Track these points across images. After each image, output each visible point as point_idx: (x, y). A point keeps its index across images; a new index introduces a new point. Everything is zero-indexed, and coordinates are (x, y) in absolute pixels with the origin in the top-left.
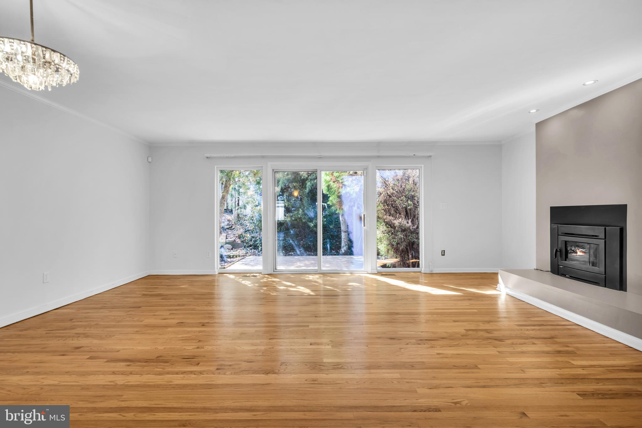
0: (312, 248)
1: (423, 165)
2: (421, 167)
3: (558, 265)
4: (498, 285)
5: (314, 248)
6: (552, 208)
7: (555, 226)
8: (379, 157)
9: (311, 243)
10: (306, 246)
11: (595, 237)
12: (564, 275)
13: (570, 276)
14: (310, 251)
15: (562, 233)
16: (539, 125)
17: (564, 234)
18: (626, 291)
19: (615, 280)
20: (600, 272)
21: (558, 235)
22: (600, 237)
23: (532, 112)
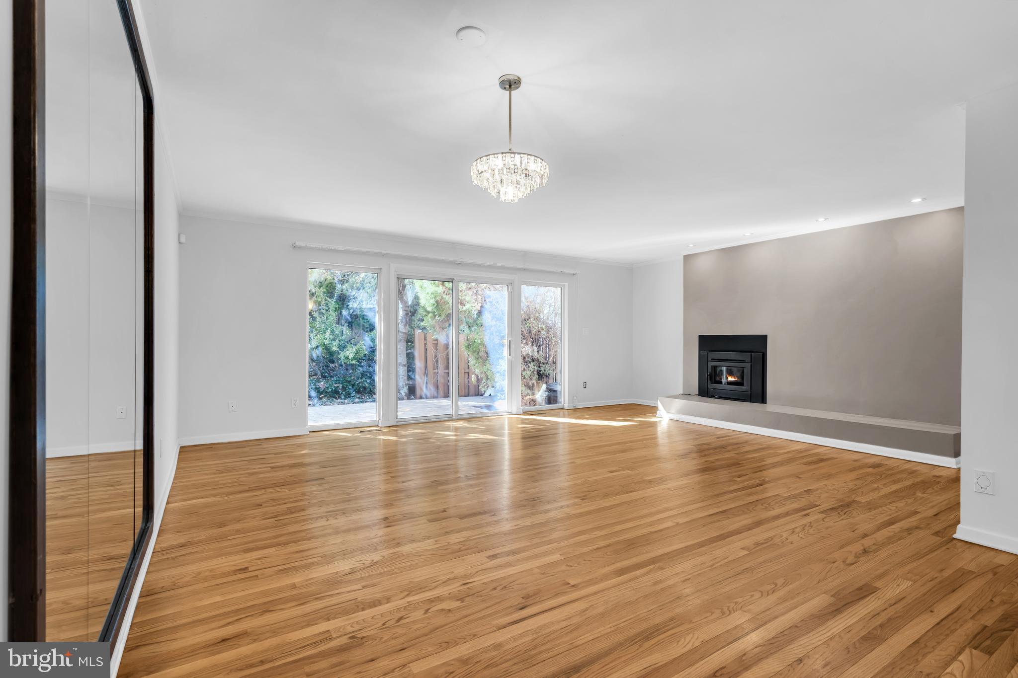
0: (342, 393)
1: (566, 284)
2: (564, 285)
3: (708, 388)
4: (658, 412)
5: (344, 393)
6: (700, 337)
7: (705, 353)
8: (525, 270)
9: (338, 385)
10: (330, 390)
11: (742, 361)
12: (713, 397)
13: (720, 397)
14: (337, 397)
15: (712, 359)
16: (687, 258)
17: (714, 360)
18: (766, 403)
19: (759, 395)
20: (746, 390)
21: (708, 361)
22: (747, 361)
23: (690, 246)
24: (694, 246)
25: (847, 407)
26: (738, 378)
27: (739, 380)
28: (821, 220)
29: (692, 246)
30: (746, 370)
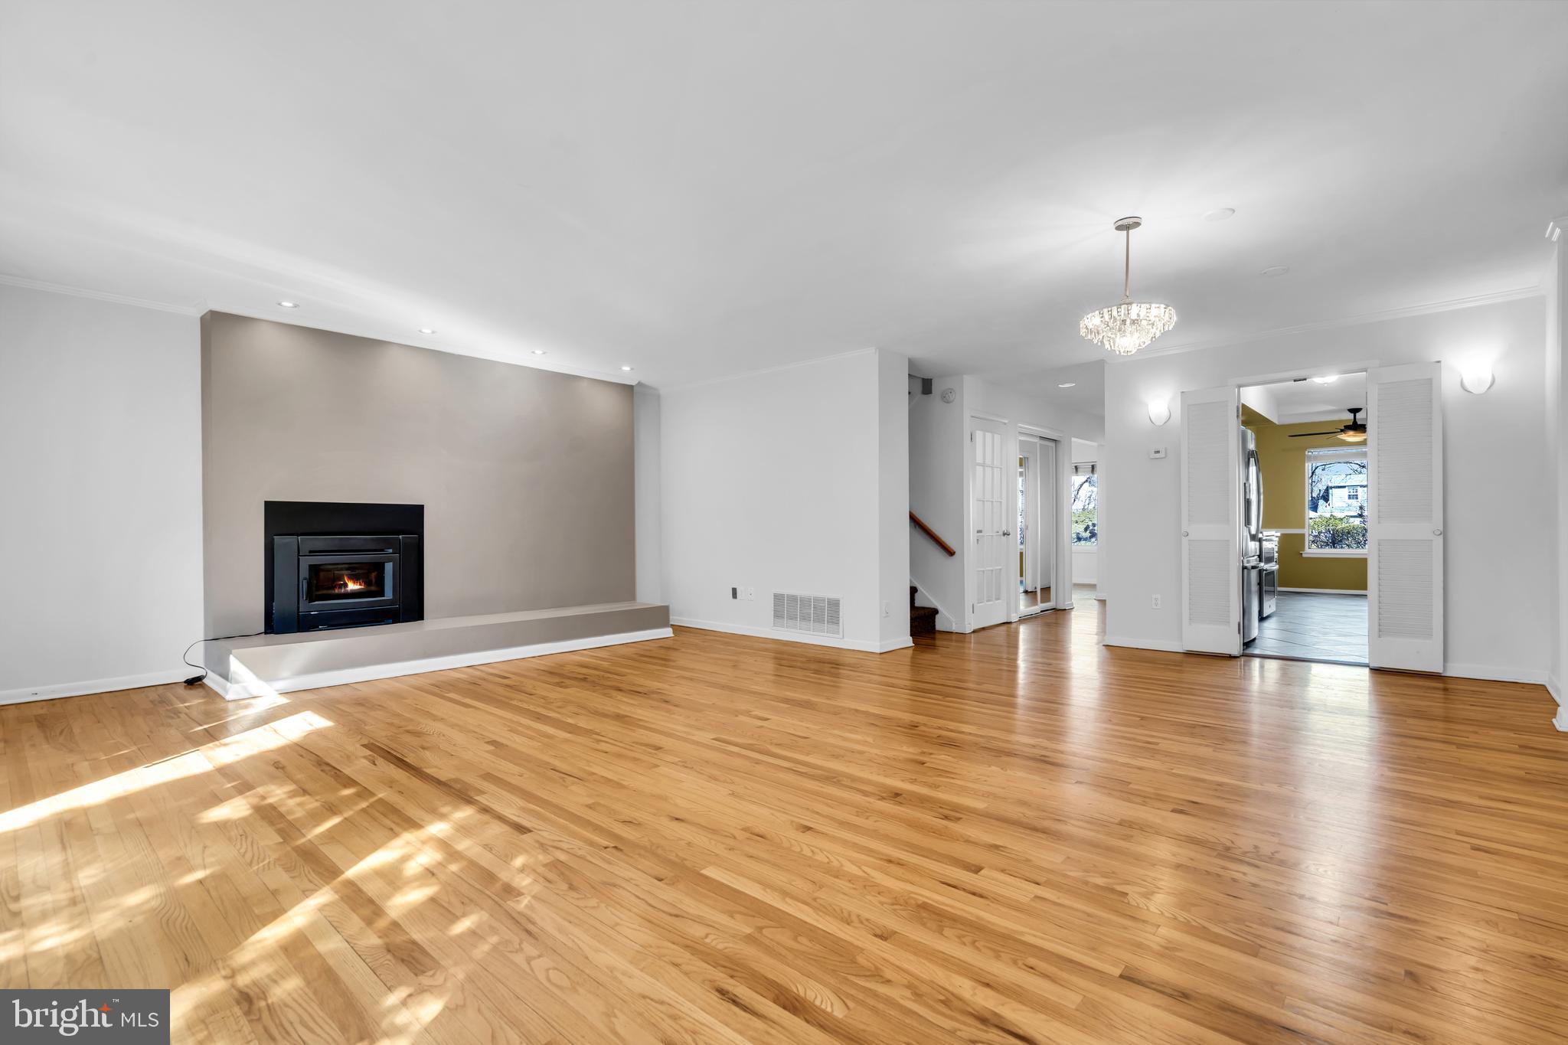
3: (299, 613)
6: (270, 505)
7: (289, 539)
11: (380, 551)
17: (312, 552)
18: (423, 619)
19: (409, 609)
20: (391, 602)
21: (299, 555)
22: (391, 551)
23: (284, 304)
26: (366, 583)
27: (373, 588)
29: (291, 305)
30: (389, 567)
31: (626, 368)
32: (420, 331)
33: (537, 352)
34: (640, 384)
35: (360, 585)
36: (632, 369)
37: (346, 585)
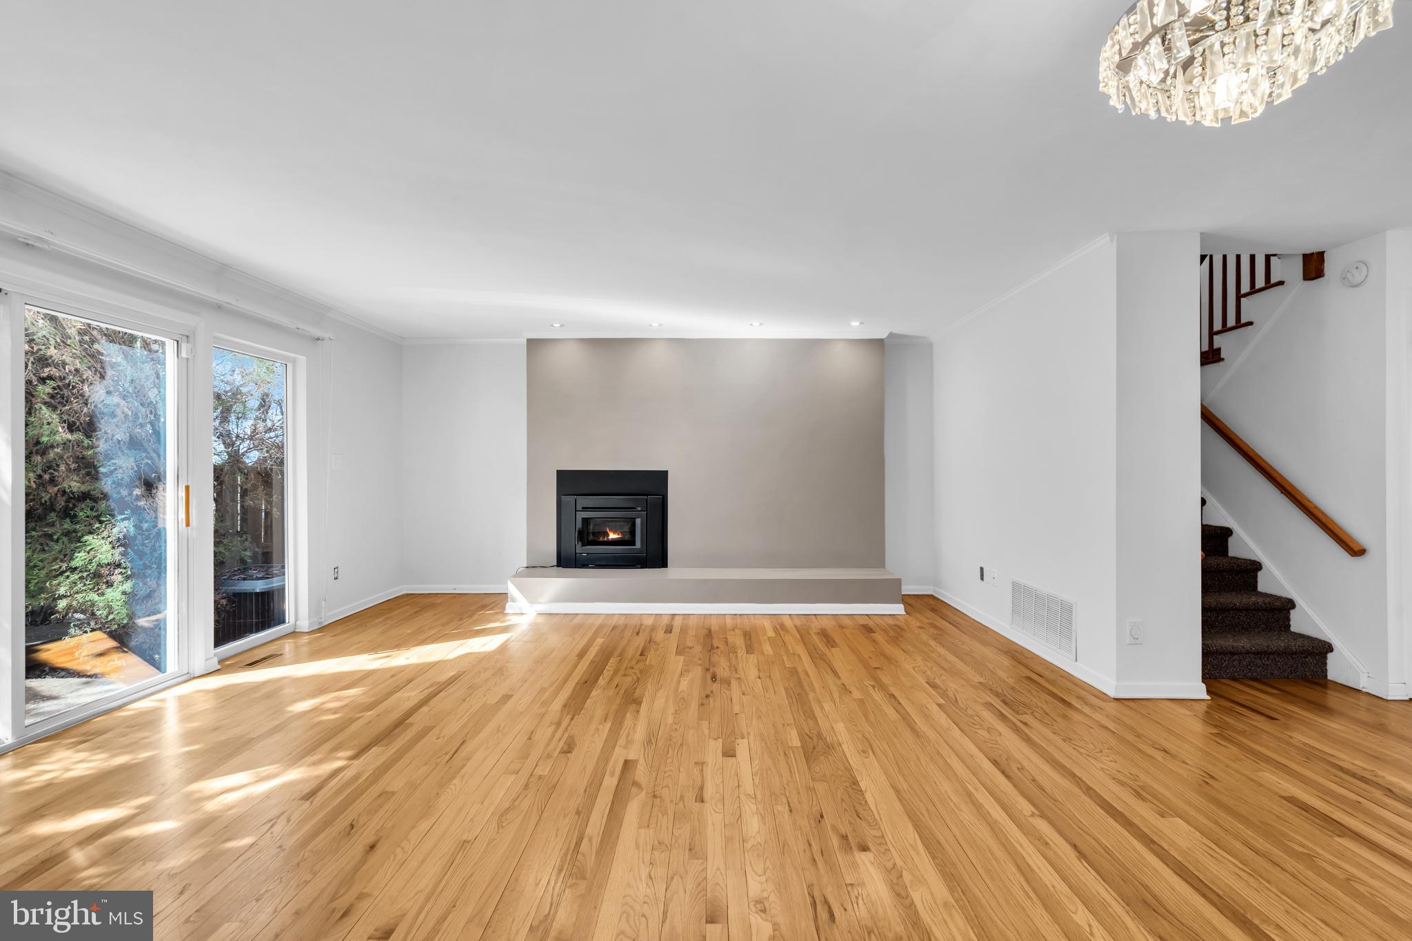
2: (294, 361)
3: (576, 554)
4: (509, 605)
6: (560, 473)
7: (569, 498)
11: (632, 509)
12: (584, 566)
13: (595, 565)
16: (534, 343)
17: (585, 509)
18: (667, 567)
19: (656, 557)
20: (640, 551)
21: (576, 511)
22: (639, 509)
23: (555, 325)
24: (562, 326)
25: (770, 561)
26: (622, 533)
27: (627, 537)
28: (756, 324)
29: (558, 325)
30: (638, 521)
31: (855, 324)
32: (650, 325)
33: (754, 324)
34: (891, 335)
35: (618, 535)
36: (862, 323)
37: (608, 535)
